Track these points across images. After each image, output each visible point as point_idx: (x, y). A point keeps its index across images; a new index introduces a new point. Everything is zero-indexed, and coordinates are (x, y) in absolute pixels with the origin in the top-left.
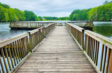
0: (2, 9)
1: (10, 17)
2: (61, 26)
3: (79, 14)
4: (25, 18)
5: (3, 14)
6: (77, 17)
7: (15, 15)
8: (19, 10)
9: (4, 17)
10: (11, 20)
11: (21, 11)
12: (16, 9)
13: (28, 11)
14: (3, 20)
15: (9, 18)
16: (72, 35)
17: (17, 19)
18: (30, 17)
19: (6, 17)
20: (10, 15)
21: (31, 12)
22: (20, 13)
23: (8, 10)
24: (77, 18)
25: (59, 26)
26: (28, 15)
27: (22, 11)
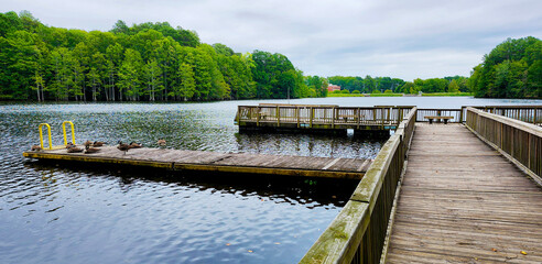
0: (171, 49)
1: (198, 82)
2: (439, 122)
3: (530, 63)
4: (253, 83)
5: (177, 69)
6: (520, 77)
7: (216, 71)
8: (232, 53)
9: (179, 81)
10: (203, 95)
11: (239, 54)
12: (220, 48)
13: (266, 54)
14: (172, 94)
15: (193, 85)
16: (506, 155)
17: (225, 88)
18: (274, 81)
19: (185, 83)
20: (197, 74)
21: (282, 57)
22: (235, 65)
23: (195, 54)
24: (520, 83)
25: (431, 121)
26: (267, 71)
27: (244, 54)
